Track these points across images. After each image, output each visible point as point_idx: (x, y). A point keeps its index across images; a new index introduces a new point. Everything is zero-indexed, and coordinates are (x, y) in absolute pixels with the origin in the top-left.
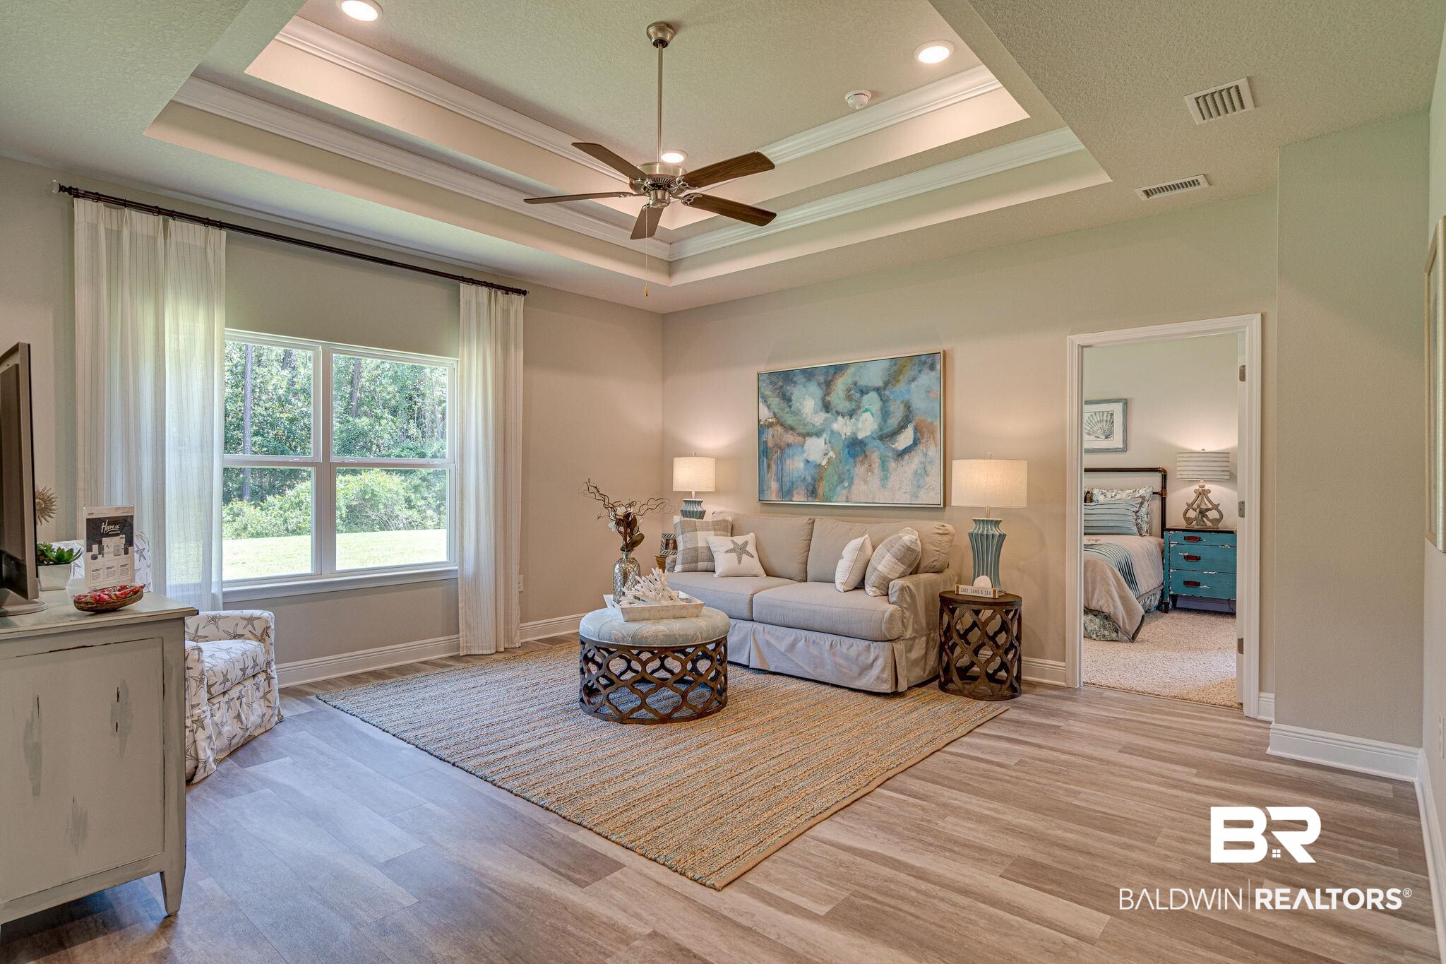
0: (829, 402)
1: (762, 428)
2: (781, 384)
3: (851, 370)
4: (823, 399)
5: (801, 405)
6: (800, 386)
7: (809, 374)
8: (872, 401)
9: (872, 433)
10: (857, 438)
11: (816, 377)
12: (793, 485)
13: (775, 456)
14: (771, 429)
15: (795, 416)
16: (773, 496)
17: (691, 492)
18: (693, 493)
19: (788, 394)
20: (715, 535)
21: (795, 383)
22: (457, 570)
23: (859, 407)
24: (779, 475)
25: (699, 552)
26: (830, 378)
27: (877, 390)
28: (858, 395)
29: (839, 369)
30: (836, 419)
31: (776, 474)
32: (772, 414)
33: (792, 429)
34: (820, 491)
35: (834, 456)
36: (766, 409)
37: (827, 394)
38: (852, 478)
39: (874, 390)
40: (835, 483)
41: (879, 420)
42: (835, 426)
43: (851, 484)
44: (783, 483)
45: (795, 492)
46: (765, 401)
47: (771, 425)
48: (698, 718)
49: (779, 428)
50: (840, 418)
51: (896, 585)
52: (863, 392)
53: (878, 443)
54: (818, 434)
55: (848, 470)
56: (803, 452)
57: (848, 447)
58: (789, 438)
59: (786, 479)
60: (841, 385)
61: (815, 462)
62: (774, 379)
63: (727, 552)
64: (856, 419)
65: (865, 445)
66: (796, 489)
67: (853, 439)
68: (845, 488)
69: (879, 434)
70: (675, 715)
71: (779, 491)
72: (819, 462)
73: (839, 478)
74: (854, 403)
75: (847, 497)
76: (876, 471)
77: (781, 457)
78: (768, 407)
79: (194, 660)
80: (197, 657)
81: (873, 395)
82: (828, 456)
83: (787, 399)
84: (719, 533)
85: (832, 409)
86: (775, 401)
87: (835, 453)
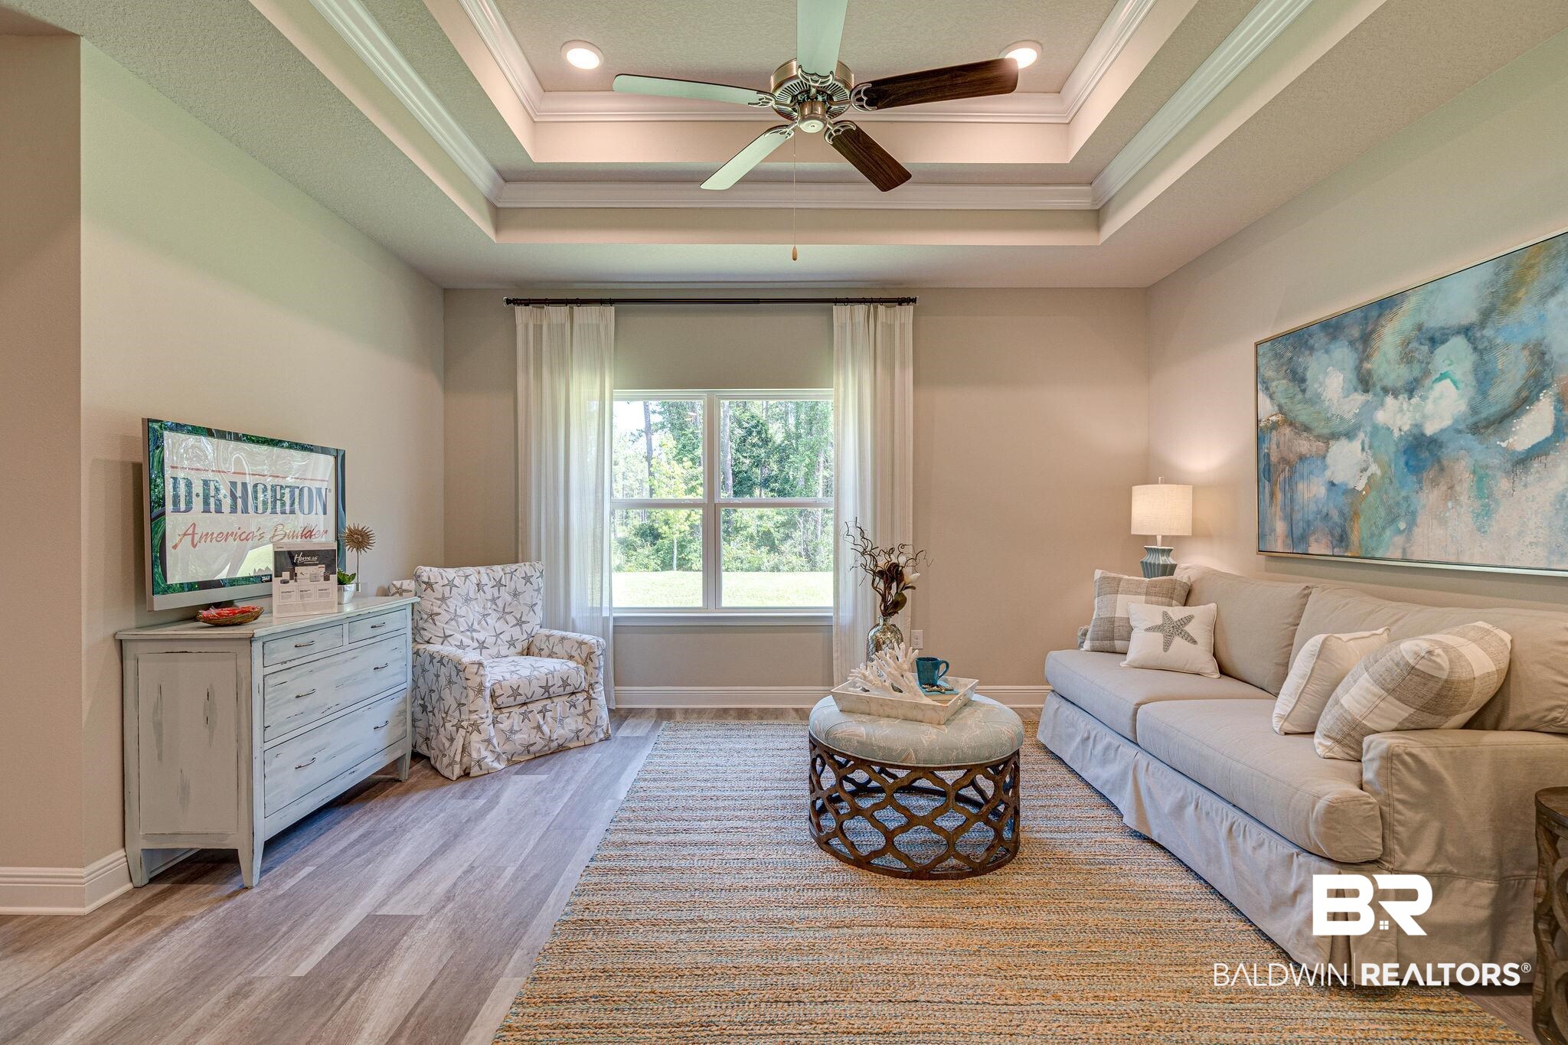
0: (1369, 372)
1: (1262, 434)
2: (1290, 354)
3: (1410, 305)
4: (1358, 368)
5: (1321, 384)
6: (1320, 354)
7: (1332, 327)
8: (1456, 356)
9: (1456, 421)
10: (1423, 435)
11: (1346, 331)
12: (1309, 526)
13: (1281, 478)
14: (1274, 432)
15: (1312, 406)
16: (1279, 546)
17: (1155, 536)
18: (1159, 538)
19: (1300, 370)
20: (1147, 602)
21: (1312, 349)
22: (831, 617)
23: (1426, 373)
24: (1288, 509)
25: (1116, 624)
26: (1370, 328)
27: (1466, 331)
28: (1425, 348)
29: (1385, 305)
30: (1382, 404)
31: (1284, 508)
32: (1276, 408)
33: (1307, 429)
34: (1354, 538)
35: (1379, 473)
36: (1268, 401)
37: (1365, 356)
38: (1414, 514)
39: (1458, 333)
40: (1380, 523)
41: (1471, 391)
42: (1381, 417)
43: (1412, 524)
44: (1294, 522)
45: (1312, 539)
46: (1267, 389)
47: (1275, 426)
48: (911, 878)
49: (1287, 431)
50: (1389, 400)
51: (1376, 746)
52: (1435, 340)
53: (1469, 440)
54: (1350, 435)
55: (1406, 499)
56: (1325, 467)
57: (1405, 452)
58: (1304, 445)
59: (1297, 516)
60: (1390, 336)
61: (1346, 485)
62: (1279, 348)
63: (1148, 630)
64: (1421, 397)
65: (1441, 447)
66: (1314, 533)
67: (1416, 438)
68: (1400, 532)
69: (1471, 421)
70: (876, 861)
71: (1287, 537)
72: (1351, 486)
73: (1389, 510)
74: (1417, 367)
75: (1404, 550)
76: (1464, 499)
77: (1290, 478)
78: (1271, 397)
79: (472, 673)
80: (475, 671)
81: (1459, 343)
82: (1368, 473)
83: (1298, 379)
84: (1154, 599)
85: (1374, 385)
86: (1280, 385)
87: (1379, 466)
